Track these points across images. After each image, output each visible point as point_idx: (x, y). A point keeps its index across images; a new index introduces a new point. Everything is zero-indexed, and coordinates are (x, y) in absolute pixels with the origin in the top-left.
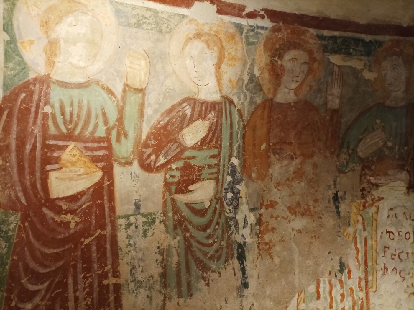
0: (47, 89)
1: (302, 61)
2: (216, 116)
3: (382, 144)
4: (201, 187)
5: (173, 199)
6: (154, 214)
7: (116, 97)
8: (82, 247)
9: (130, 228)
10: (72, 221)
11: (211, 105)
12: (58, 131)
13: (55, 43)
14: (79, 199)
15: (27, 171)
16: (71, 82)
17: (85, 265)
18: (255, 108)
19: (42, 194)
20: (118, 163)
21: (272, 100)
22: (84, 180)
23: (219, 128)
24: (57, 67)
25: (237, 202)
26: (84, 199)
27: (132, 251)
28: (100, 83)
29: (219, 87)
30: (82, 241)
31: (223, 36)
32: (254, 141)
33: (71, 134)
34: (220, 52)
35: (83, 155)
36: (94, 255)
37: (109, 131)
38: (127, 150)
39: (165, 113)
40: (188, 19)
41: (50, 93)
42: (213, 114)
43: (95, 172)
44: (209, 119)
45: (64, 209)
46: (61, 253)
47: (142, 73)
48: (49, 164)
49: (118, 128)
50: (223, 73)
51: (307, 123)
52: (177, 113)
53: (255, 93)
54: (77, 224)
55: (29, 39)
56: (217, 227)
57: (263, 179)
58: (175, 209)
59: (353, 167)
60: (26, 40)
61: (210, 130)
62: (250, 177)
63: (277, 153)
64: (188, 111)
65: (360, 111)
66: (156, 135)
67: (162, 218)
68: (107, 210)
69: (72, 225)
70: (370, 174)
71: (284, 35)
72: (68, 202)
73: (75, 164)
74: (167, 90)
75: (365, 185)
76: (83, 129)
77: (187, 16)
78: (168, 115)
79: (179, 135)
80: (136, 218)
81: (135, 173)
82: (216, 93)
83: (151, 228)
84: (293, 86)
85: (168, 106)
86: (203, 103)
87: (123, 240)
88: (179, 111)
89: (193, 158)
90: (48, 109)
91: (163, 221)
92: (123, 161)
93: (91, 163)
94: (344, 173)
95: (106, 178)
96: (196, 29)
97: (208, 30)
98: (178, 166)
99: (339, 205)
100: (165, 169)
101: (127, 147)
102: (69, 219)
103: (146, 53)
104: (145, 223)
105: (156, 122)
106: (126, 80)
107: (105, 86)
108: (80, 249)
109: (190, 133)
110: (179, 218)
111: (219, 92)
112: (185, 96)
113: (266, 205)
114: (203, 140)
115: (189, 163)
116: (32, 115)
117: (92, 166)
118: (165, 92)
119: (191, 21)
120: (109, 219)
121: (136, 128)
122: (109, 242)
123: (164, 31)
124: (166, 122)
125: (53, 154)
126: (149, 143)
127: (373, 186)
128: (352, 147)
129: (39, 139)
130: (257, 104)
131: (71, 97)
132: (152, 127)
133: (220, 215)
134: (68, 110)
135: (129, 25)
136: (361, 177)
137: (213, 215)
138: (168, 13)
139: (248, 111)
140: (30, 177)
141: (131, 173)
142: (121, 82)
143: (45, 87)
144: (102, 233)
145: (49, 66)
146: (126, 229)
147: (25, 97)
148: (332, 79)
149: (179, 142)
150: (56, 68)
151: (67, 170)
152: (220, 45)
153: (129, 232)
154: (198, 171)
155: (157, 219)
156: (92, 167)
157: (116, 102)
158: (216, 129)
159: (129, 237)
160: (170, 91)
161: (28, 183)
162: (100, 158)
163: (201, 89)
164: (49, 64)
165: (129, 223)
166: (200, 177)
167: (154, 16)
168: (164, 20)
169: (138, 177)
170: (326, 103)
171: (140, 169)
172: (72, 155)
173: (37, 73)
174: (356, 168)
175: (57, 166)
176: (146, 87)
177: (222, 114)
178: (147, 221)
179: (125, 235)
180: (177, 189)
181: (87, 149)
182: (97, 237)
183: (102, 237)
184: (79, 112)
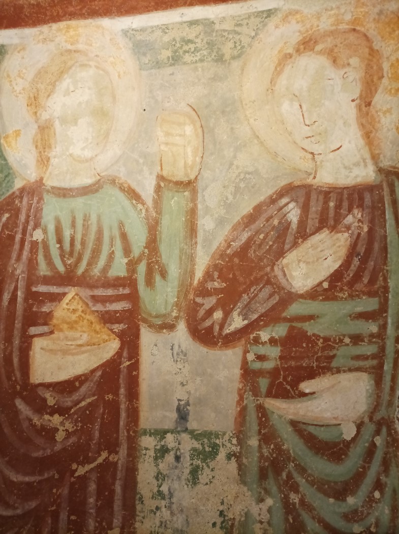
0: (38, 203)
2: (366, 219)
4: (333, 386)
5: (260, 408)
6: (217, 436)
7: (143, 204)
8: (73, 479)
9: (163, 457)
10: (61, 428)
11: (350, 196)
12: (51, 270)
13: (47, 127)
14: (76, 389)
16: (72, 187)
17: (73, 518)
19: (18, 374)
20: (148, 326)
22: (86, 355)
23: (376, 246)
24: (53, 166)
26: (83, 389)
27: (164, 509)
28: (117, 182)
29: (370, 150)
30: (73, 468)
31: (373, 25)
33: (71, 274)
34: (369, 66)
35: (88, 311)
36: (91, 500)
37: (132, 266)
38: (166, 301)
39: (240, 223)
40: (280, 15)
41: (42, 209)
42: (359, 216)
43: (107, 341)
44: (348, 228)
45: (49, 404)
46: (35, 484)
47: (189, 150)
48: (35, 324)
49: (148, 260)
50: (380, 114)
52: (267, 220)
54: (69, 434)
55: (14, 130)
56: (377, 495)
58: (266, 430)
60: (11, 132)
64: (293, 214)
66: (225, 270)
67: (234, 448)
68: (123, 415)
69: (60, 436)
72: (57, 392)
73: (75, 326)
74: (242, 176)
76: (89, 264)
77: (276, 10)
78: (246, 227)
79: (276, 268)
80: (179, 438)
81: (179, 346)
82: (362, 164)
83: (208, 466)
85: (246, 208)
86: (329, 193)
87: (148, 481)
88: (271, 217)
89: (311, 318)
90: (38, 235)
91: (234, 455)
92: (159, 322)
93: (100, 323)
95: (125, 354)
96: (300, 31)
97: (332, 25)
98: (274, 335)
100: (243, 341)
101: (166, 296)
102: (57, 425)
103: (194, 110)
104: (195, 453)
105: (224, 244)
106: (160, 168)
107: (126, 185)
108: (69, 483)
109: (301, 263)
110: (275, 455)
111: (369, 162)
112: (283, 183)
114: (336, 277)
115: (300, 329)
116: (17, 246)
117: (103, 330)
118: (237, 180)
119: (287, 16)
120: (126, 434)
121: (183, 257)
122: (120, 479)
123: (227, 57)
124: (243, 242)
125: (41, 307)
126: (210, 285)
129: (21, 284)
131: (72, 212)
132: (214, 253)
134: (67, 234)
135: (158, 65)
137: (364, 461)
138: (233, 17)
140: (5, 345)
141: (172, 347)
142: (151, 174)
143: (36, 199)
144: (111, 459)
145: (41, 166)
146: (156, 458)
147: (8, 218)
149: (275, 284)
150: (50, 167)
151: (61, 335)
152: (367, 50)
153: (162, 466)
154: (323, 349)
155: (221, 449)
156: (102, 332)
157: (144, 211)
158: (369, 250)
159: (160, 477)
160: (247, 176)
162: (118, 315)
163: (322, 161)
164: (41, 164)
165: (163, 446)
166: (331, 362)
167: (206, 32)
168: (226, 34)
169: (185, 355)
171: (191, 339)
172: (71, 310)
173: (25, 179)
175: (45, 329)
176: (197, 177)
177: (384, 213)
178: (201, 448)
179: (153, 471)
180: (271, 385)
181: (95, 299)
182: (100, 465)
183: (107, 468)
184: (84, 235)
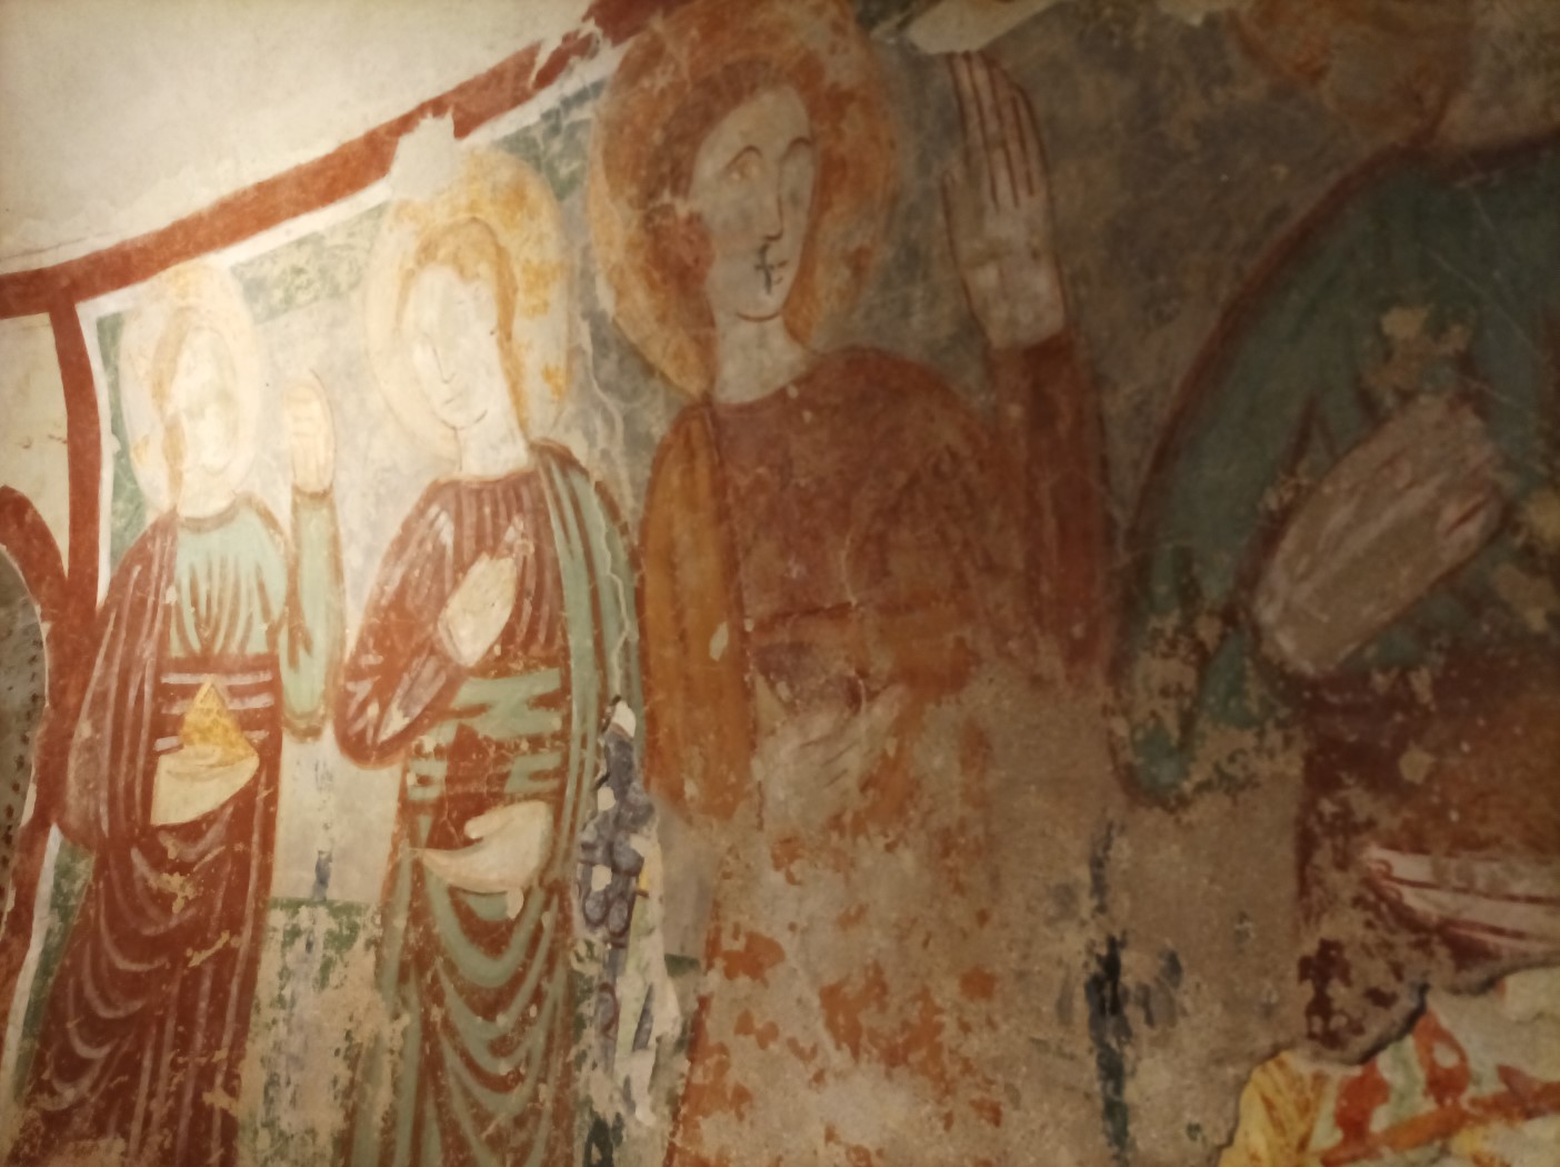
0: (172, 544)
1: (781, 144)
2: (530, 532)
3: (1472, 530)
4: (504, 827)
5: (418, 868)
6: (359, 913)
7: (281, 533)
8: (186, 972)
9: (293, 943)
10: (180, 895)
11: (505, 492)
12: (185, 649)
13: (175, 427)
14: (202, 835)
15: (126, 753)
16: (206, 515)
17: (181, 1029)
18: (654, 461)
19: (139, 811)
20: (291, 733)
21: (707, 400)
22: (217, 781)
23: (549, 577)
24: (186, 485)
25: (626, 914)
26: (211, 835)
27: (281, 1024)
29: (517, 412)
30: (187, 956)
31: (490, 209)
32: (679, 617)
33: (207, 654)
34: (500, 274)
35: (224, 711)
36: (203, 1005)
37: (272, 634)
38: (312, 690)
39: (390, 553)
40: (391, 212)
41: (176, 555)
42: (521, 527)
43: (242, 758)
44: (511, 549)
45: (170, 858)
47: (320, 442)
48: (163, 734)
49: (289, 625)
50: (523, 351)
51: (901, 478)
52: (420, 545)
53: (635, 393)
54: (188, 903)
56: (533, 1011)
57: (726, 812)
58: (418, 903)
59: (1232, 759)
61: (521, 593)
62: (676, 795)
63: (781, 671)
64: (446, 532)
65: (1224, 292)
66: (380, 633)
68: (254, 875)
69: (177, 906)
70: (1389, 822)
71: (677, 70)
72: (180, 839)
73: (208, 735)
74: (380, 476)
75: (1345, 926)
76: (227, 637)
78: (397, 559)
79: (439, 626)
80: (314, 914)
81: (325, 764)
82: (510, 439)
83: (342, 959)
84: (773, 300)
85: (393, 530)
87: (270, 980)
88: (423, 539)
89: (482, 709)
90: (170, 596)
92: (302, 725)
93: (237, 730)
94: (1164, 805)
97: (449, 216)
98: (440, 741)
99: (1129, 1051)
100: (402, 754)
101: (312, 682)
102: (175, 889)
103: (317, 377)
104: (330, 938)
105: (376, 590)
106: (293, 474)
107: (262, 506)
108: (181, 977)
109: (467, 614)
110: (421, 944)
111: (518, 434)
112: (426, 481)
113: (728, 956)
114: (507, 635)
115: (469, 729)
117: (239, 741)
118: (376, 483)
119: (398, 213)
120: (254, 905)
121: (331, 617)
122: (238, 975)
123: (344, 287)
124: (397, 583)
125: (171, 708)
126: (363, 661)
127: (1422, 945)
128: (1214, 590)
129: (149, 673)
130: (657, 440)
131: (208, 555)
132: (367, 606)
133: (551, 960)
134: (203, 589)
135: (272, 313)
136: (1306, 845)
137: (526, 956)
138: (344, 224)
139: (633, 482)
140: (128, 768)
141: (317, 766)
143: (169, 539)
144: (232, 943)
145: (174, 487)
146: (284, 945)
147: (140, 573)
148: (967, 157)
149: (440, 653)
150: (184, 487)
151: (191, 750)
152: (493, 250)
153: (290, 957)
154: (496, 762)
155: (361, 933)
156: (238, 745)
157: (282, 545)
158: (540, 585)
159: (285, 974)
160: (386, 475)
161: (121, 784)
162: (258, 716)
163: (466, 440)
164: (173, 484)
165: (294, 926)
166: (502, 786)
167: (316, 254)
168: (338, 252)
169: (330, 779)
170: (972, 325)
172: (205, 711)
174: (1263, 767)
175: (174, 741)
176: (332, 483)
177: (548, 519)
178: (338, 929)
179: (277, 967)
180: (435, 827)
181: (235, 692)
182: (218, 953)
183: (227, 955)
184: (222, 590)
